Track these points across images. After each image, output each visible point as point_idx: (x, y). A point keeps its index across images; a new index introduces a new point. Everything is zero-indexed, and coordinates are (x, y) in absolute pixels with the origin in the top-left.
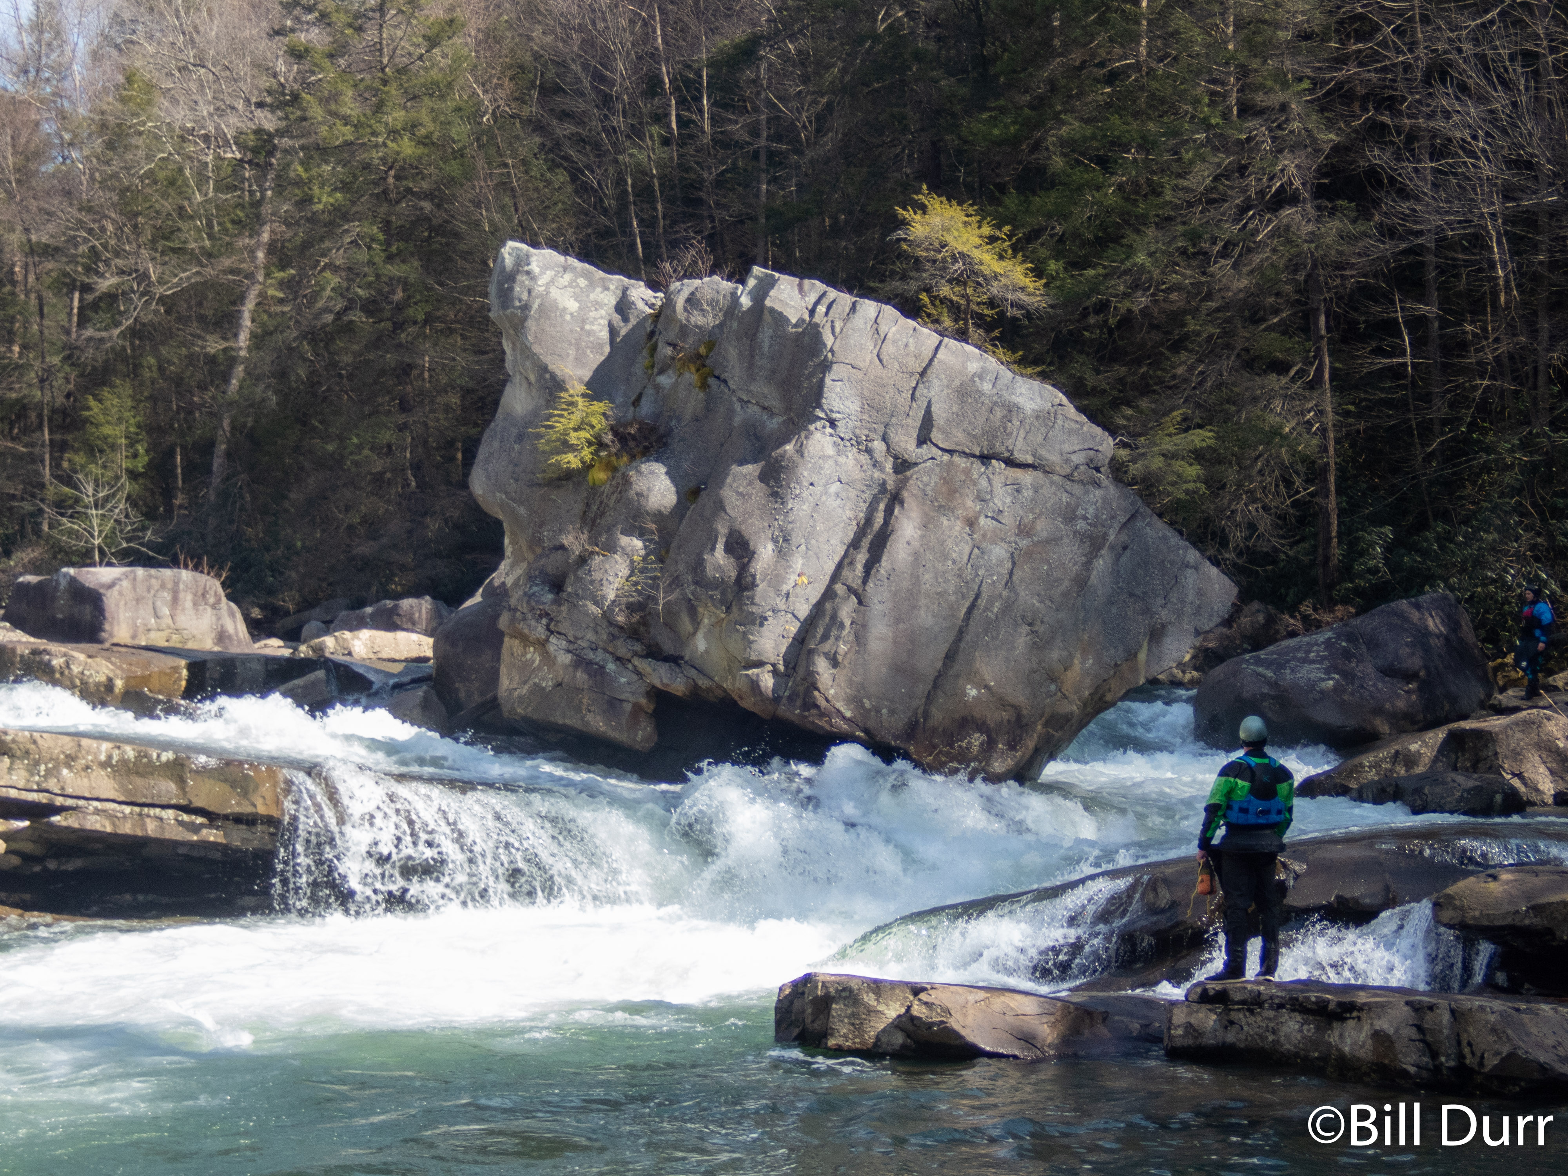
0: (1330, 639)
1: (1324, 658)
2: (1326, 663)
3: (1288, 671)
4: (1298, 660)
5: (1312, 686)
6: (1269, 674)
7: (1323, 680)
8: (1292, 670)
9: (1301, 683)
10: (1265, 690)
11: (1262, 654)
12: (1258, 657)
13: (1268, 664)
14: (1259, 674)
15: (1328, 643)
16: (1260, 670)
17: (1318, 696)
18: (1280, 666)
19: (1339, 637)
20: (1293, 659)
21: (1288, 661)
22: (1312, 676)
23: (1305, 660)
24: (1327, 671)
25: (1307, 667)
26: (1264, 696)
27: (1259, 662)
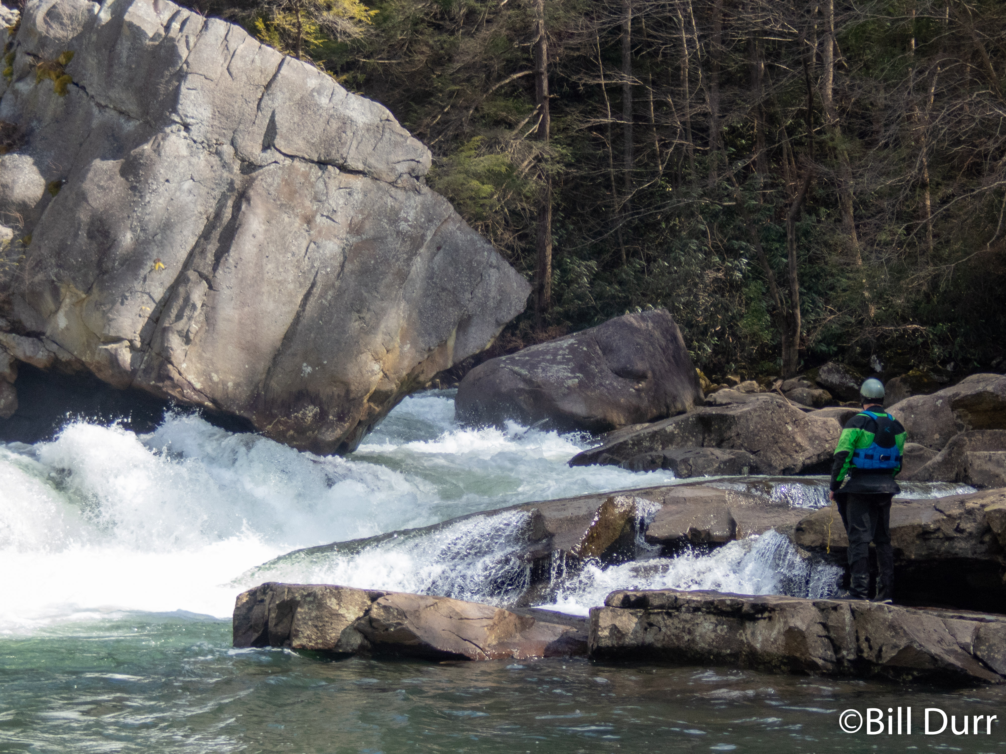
0: (572, 344)
1: (569, 360)
2: (572, 365)
3: (540, 370)
4: (548, 361)
5: (561, 382)
6: (524, 372)
7: (570, 378)
8: (544, 370)
9: (552, 380)
10: (521, 385)
11: (516, 356)
12: (513, 358)
13: (523, 365)
14: (515, 373)
15: (571, 348)
16: (516, 368)
17: (566, 391)
18: (533, 367)
19: (580, 342)
20: (544, 360)
21: (539, 362)
22: (560, 375)
23: (553, 361)
24: (573, 371)
25: (555, 368)
26: (520, 391)
27: (514, 362)
